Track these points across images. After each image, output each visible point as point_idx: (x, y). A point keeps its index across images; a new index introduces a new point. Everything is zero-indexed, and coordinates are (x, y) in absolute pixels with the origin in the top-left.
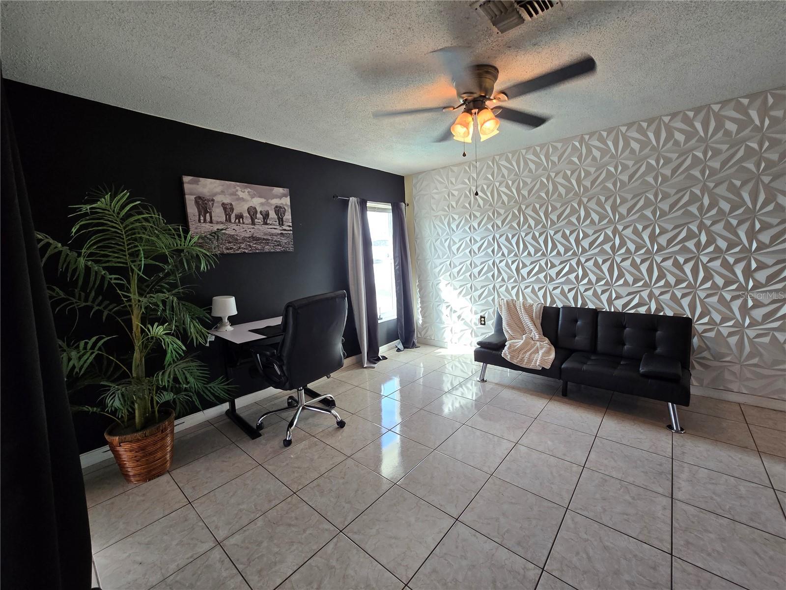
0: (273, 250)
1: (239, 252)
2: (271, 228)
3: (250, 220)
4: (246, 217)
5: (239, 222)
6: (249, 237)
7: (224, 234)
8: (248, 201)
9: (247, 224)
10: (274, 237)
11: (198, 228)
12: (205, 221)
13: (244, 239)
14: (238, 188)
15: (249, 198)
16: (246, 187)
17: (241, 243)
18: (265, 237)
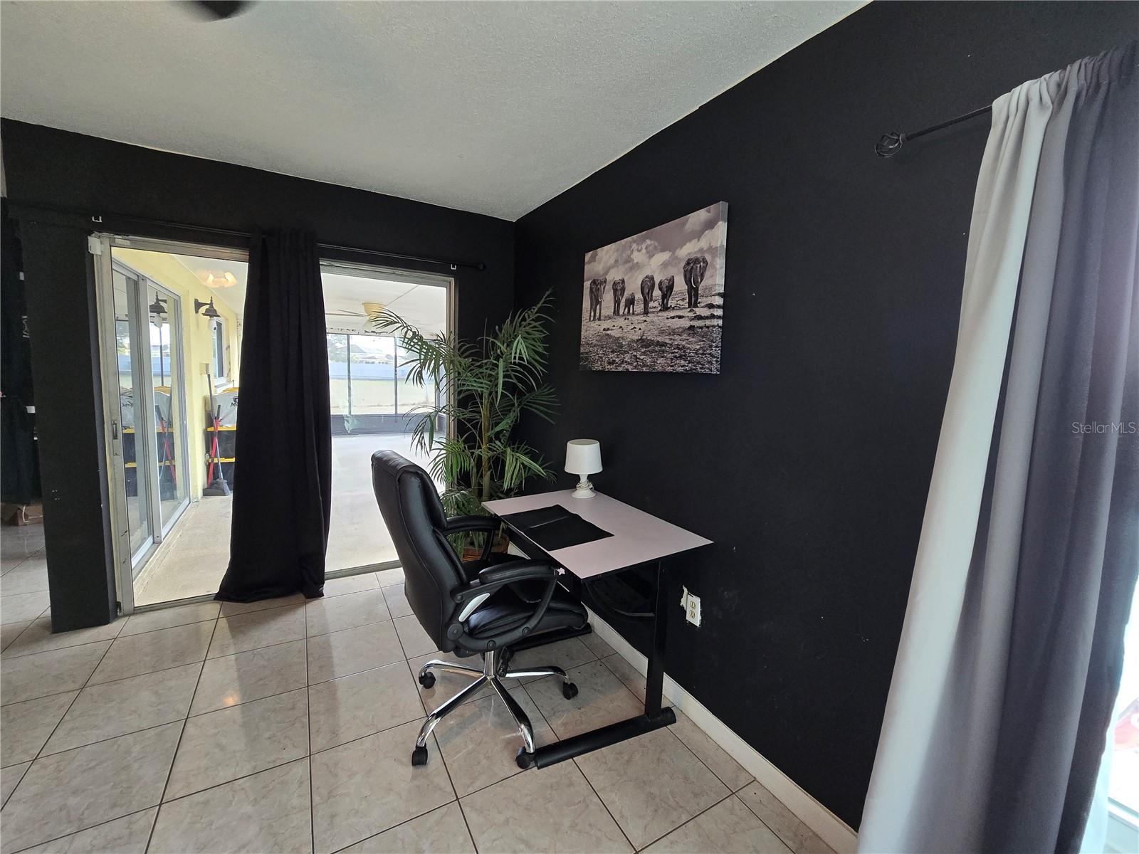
0: (669, 369)
1: (620, 369)
2: (673, 318)
5: (628, 312)
6: (638, 340)
7: (610, 336)
8: (645, 265)
9: (638, 315)
10: (677, 337)
12: (595, 317)
13: (630, 345)
14: (634, 246)
15: (645, 259)
16: (644, 240)
17: (625, 352)
18: (661, 339)
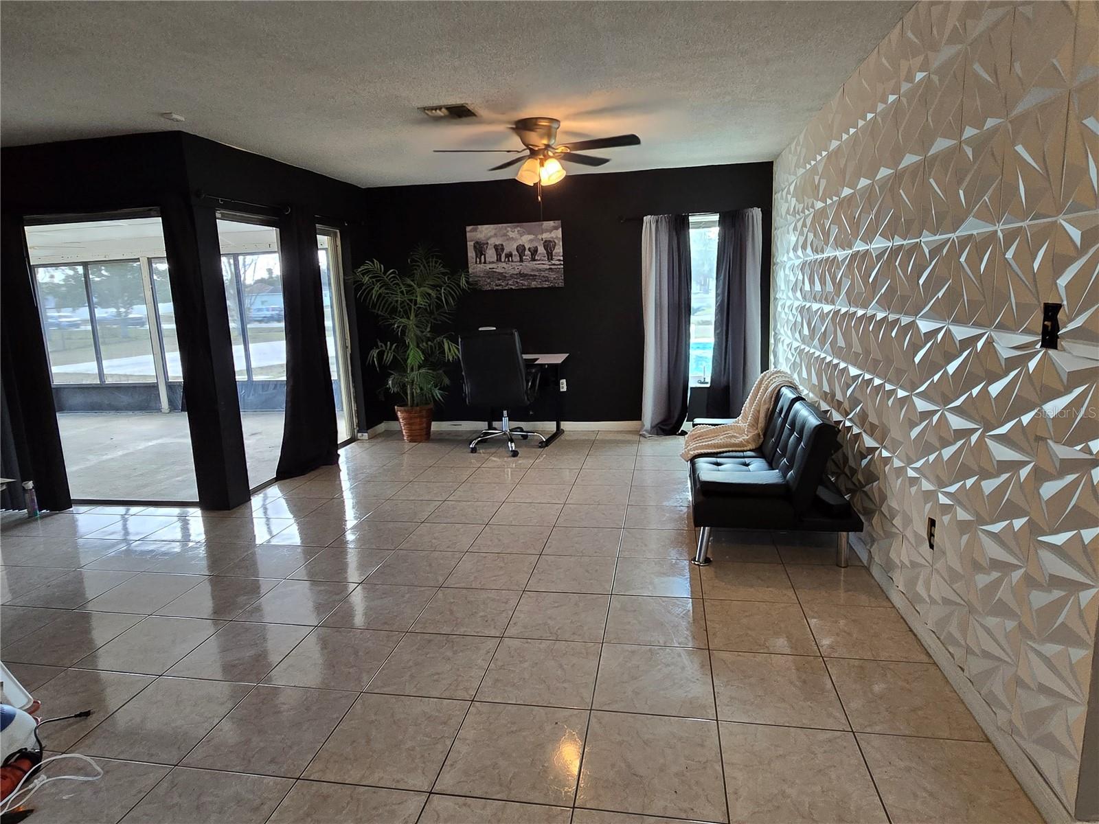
0: (540, 286)
1: (506, 288)
2: (539, 264)
3: (519, 258)
4: (515, 255)
5: (509, 261)
6: (517, 274)
7: (495, 272)
8: (518, 239)
10: (542, 273)
11: (476, 268)
12: (480, 261)
13: (512, 276)
14: (509, 229)
15: (518, 236)
16: (518, 226)
17: (508, 280)
18: (532, 273)
